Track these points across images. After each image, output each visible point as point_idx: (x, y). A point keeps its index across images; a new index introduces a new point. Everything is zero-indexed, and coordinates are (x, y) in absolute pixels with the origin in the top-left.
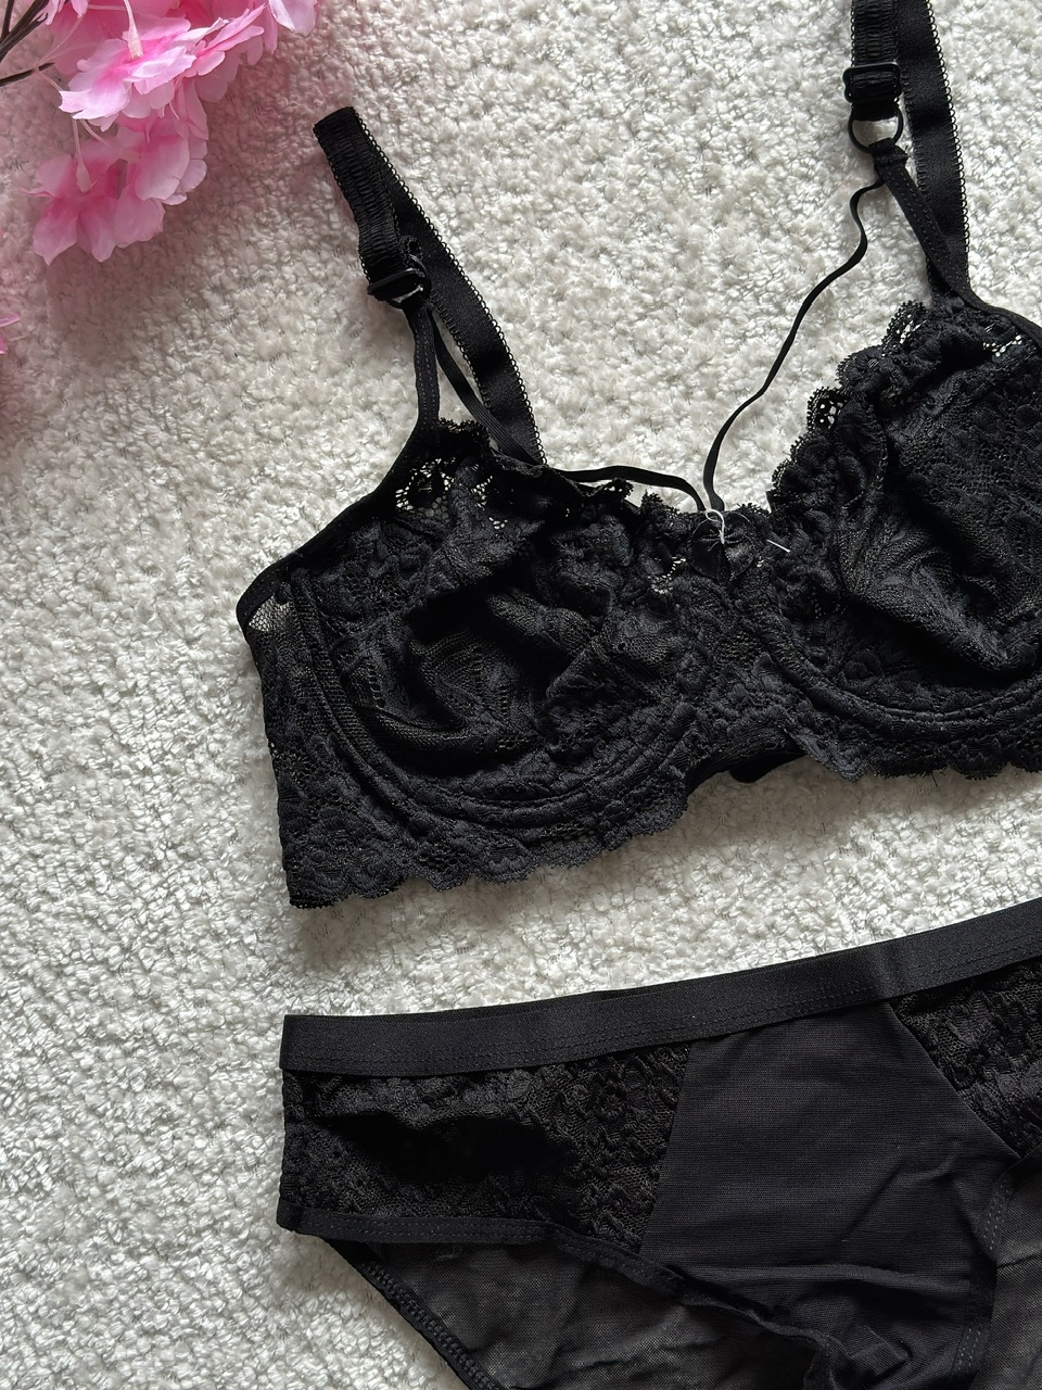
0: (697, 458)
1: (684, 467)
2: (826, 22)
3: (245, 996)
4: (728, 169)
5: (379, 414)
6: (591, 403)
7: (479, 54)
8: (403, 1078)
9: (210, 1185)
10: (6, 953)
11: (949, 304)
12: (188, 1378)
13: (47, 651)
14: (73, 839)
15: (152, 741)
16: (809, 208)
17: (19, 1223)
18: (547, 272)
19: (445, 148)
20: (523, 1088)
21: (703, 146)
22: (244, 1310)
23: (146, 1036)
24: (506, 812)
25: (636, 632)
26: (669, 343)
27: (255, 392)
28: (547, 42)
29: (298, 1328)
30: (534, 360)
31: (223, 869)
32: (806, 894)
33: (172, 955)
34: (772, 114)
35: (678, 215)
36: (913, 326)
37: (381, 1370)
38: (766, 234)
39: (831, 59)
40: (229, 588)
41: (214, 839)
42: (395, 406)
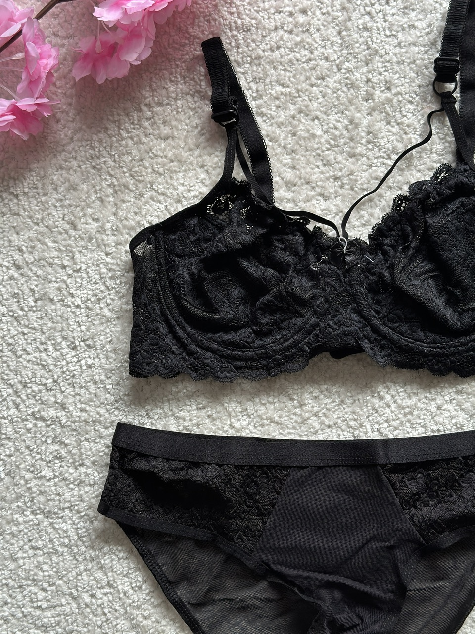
0: (341, 214)
1: (334, 217)
2: (432, 36)
3: (102, 411)
4: (377, 93)
5: (207, 171)
6: (299, 183)
7: (279, 24)
8: (164, 458)
9: (72, 490)
10: (4, 373)
11: (462, 167)
12: (47, 571)
13: (45, 247)
14: (42, 329)
15: (83, 293)
16: (410, 115)
18: (290, 123)
19: (256, 62)
20: (214, 472)
21: (368, 81)
22: (77, 546)
23: (56, 420)
24: (229, 352)
25: (300, 285)
26: (338, 163)
27: (155, 152)
28: (309, 24)
29: (99, 558)
30: (278, 159)
31: (103, 354)
32: (354, 412)
33: (74, 387)
34: (401, 72)
35: (352, 108)
36: (445, 174)
37: (131, 584)
38: (389, 123)
39: (431, 53)
40: (129, 234)
41: (102, 340)
42: (214, 169)
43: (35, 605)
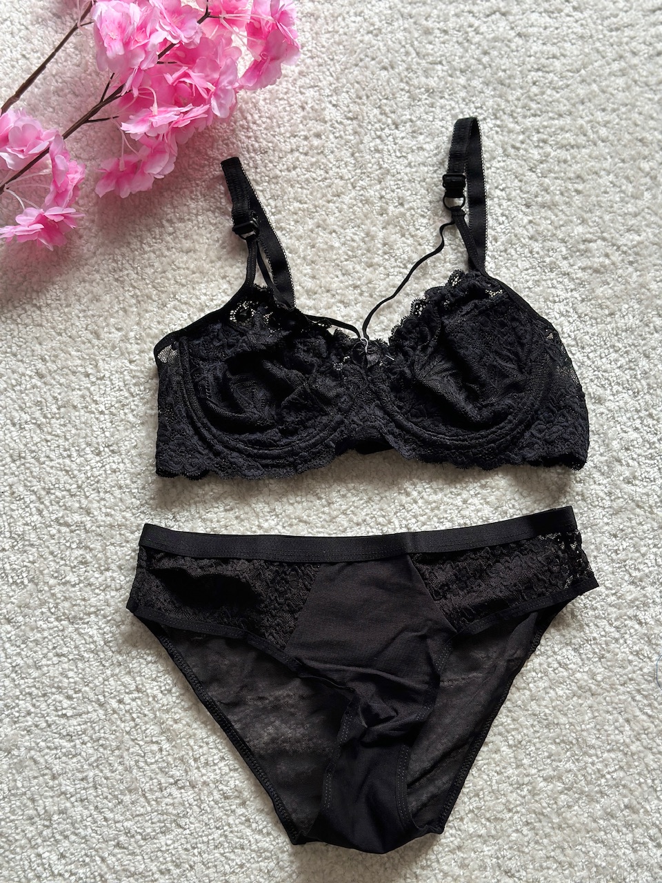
0: (361, 319)
1: (355, 322)
2: (439, 157)
3: (128, 515)
4: (391, 208)
5: (229, 282)
6: (320, 291)
7: (294, 147)
8: (192, 558)
9: (98, 595)
11: (474, 273)
13: (69, 356)
14: (65, 436)
15: (107, 400)
16: (423, 229)
17: (10, 597)
18: (309, 236)
19: (274, 181)
20: (244, 567)
21: (382, 197)
22: (103, 652)
23: (81, 525)
24: (256, 451)
25: (325, 385)
26: (357, 272)
27: (177, 264)
28: (323, 147)
29: (126, 663)
30: (298, 269)
31: (128, 459)
32: (381, 509)
33: (99, 492)
34: (413, 189)
35: (368, 222)
36: (459, 279)
37: (160, 687)
41: (127, 446)
42: (236, 279)
43: (60, 713)
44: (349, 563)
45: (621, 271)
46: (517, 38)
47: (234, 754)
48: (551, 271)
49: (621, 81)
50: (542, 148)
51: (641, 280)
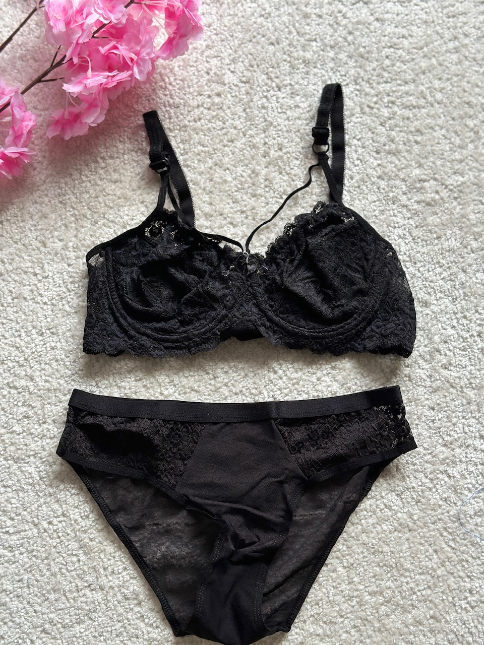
0: (245, 237)
1: (240, 239)
2: (311, 113)
3: (62, 382)
4: (272, 152)
5: (146, 206)
6: (215, 215)
7: (200, 103)
8: (108, 416)
9: (37, 441)
11: (333, 204)
13: (22, 259)
14: (17, 320)
15: (50, 294)
16: (296, 168)
18: (209, 172)
19: (183, 129)
20: (147, 424)
21: (265, 143)
22: (39, 485)
23: (26, 388)
24: (160, 336)
25: (215, 287)
26: (244, 201)
27: (107, 192)
28: (222, 103)
29: (56, 494)
31: (64, 339)
32: (254, 383)
33: (41, 364)
34: (289, 138)
35: (254, 162)
36: (321, 209)
37: (81, 513)
40: (85, 251)
41: (63, 329)
42: (151, 204)
43: (4, 530)
44: (228, 424)
45: (447, 205)
46: (375, 22)
47: (133, 565)
48: (394, 203)
49: (454, 57)
50: (391, 108)
51: (463, 212)
